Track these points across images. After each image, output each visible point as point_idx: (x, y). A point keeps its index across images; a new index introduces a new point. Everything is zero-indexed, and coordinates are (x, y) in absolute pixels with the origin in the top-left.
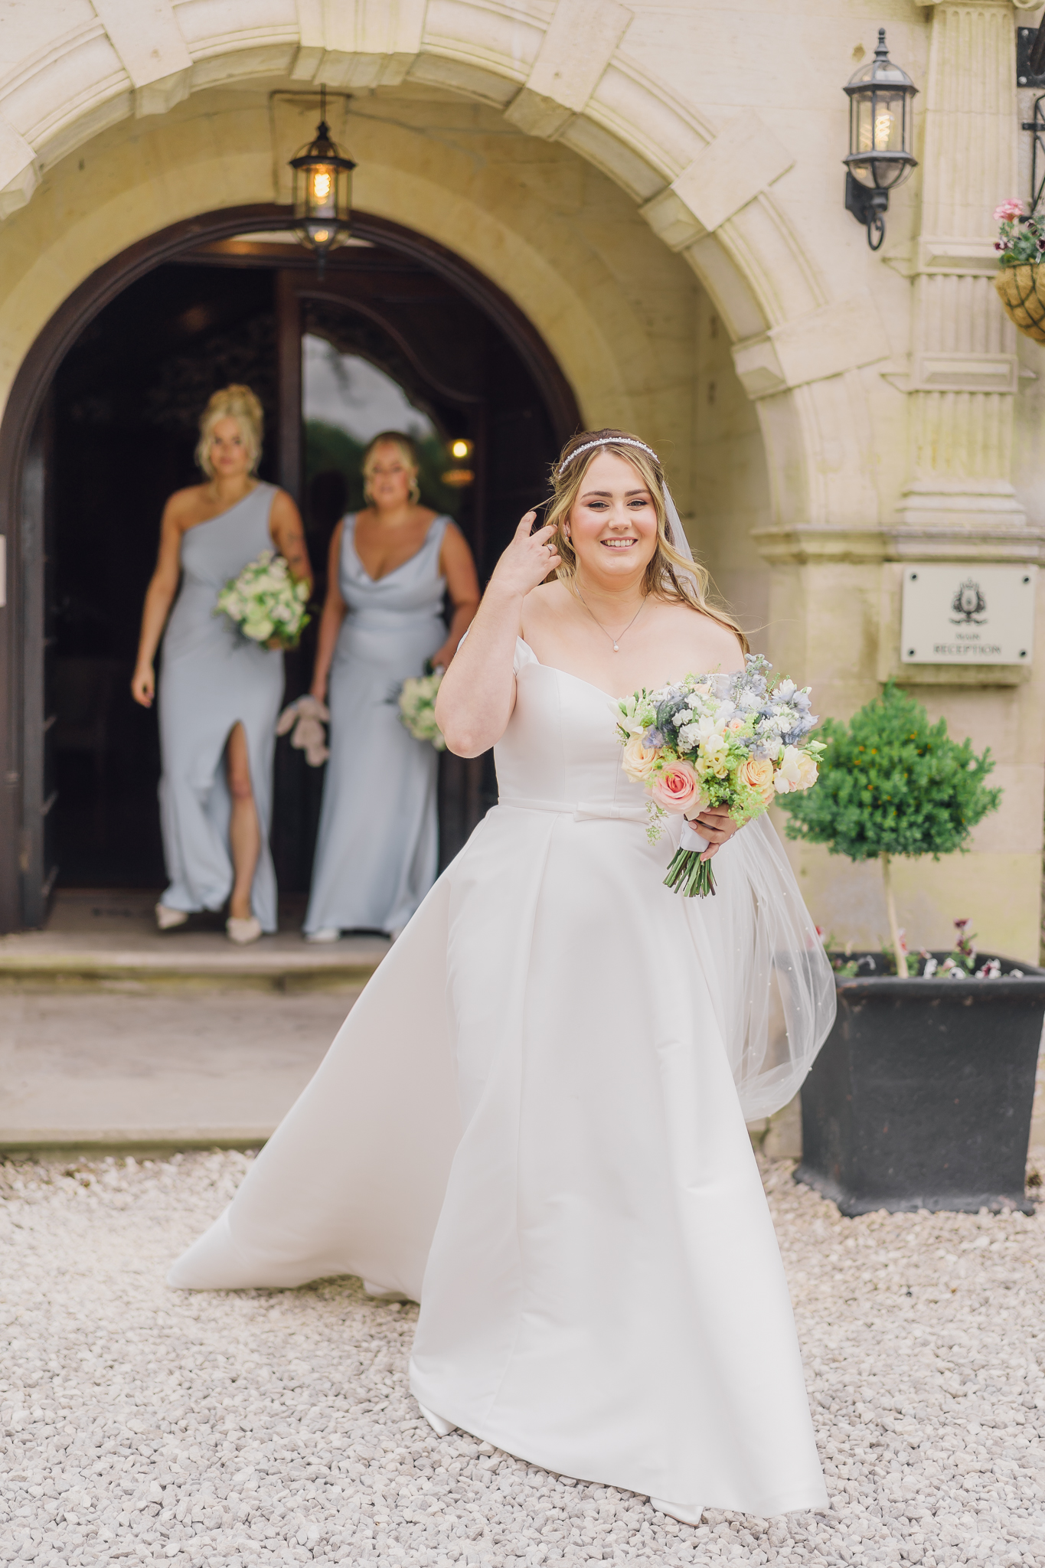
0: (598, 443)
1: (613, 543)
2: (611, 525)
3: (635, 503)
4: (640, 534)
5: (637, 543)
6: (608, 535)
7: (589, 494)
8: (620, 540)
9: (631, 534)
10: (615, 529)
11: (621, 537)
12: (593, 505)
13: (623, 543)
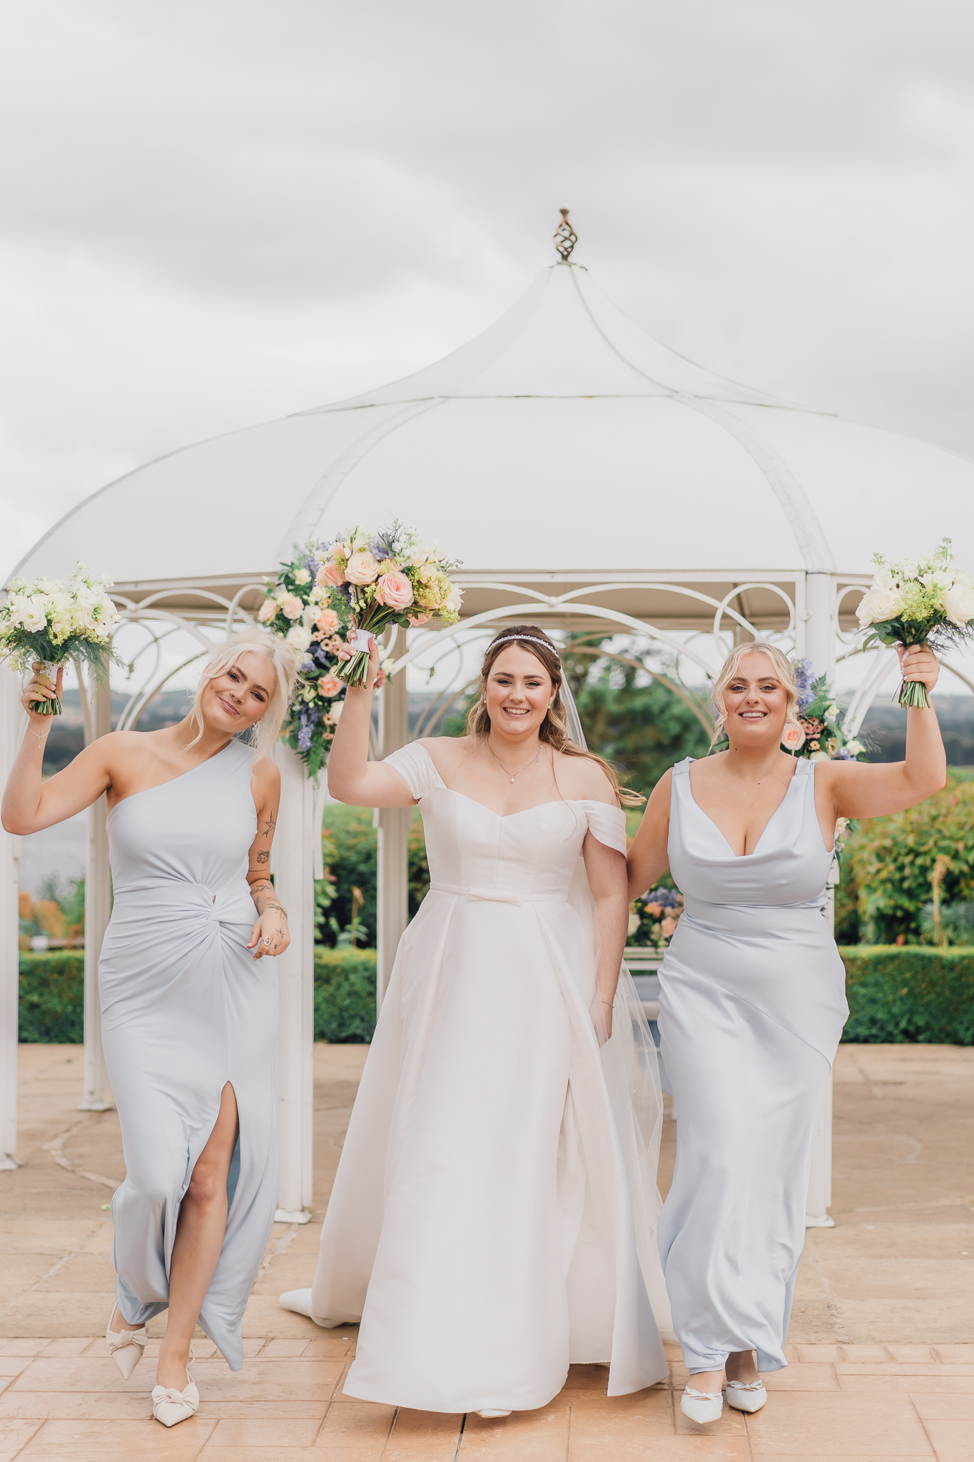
0: (512, 637)
1: (511, 710)
2: (511, 697)
3: (531, 684)
4: (532, 707)
5: (529, 713)
6: (507, 705)
7: (499, 674)
8: (517, 709)
9: (525, 706)
10: (512, 701)
11: (516, 707)
12: (501, 682)
13: (518, 712)
